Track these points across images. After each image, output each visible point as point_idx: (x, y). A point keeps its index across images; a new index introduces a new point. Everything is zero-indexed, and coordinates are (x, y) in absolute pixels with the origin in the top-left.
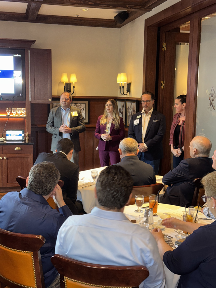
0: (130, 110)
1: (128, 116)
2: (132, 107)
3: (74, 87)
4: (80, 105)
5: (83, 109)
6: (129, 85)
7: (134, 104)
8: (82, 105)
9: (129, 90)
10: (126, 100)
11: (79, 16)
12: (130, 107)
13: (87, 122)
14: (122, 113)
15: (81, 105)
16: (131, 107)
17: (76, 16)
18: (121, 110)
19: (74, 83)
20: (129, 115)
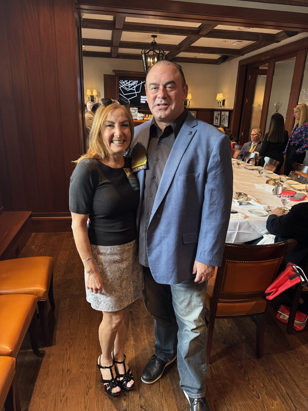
1: (222, 120)
3: (189, 102)
6: (224, 101)
7: (227, 113)
9: (223, 104)
10: (221, 110)
11: (196, 58)
12: (224, 115)
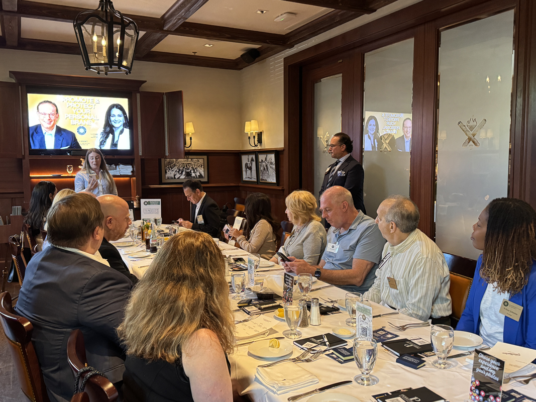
0: (264, 163)
1: (261, 170)
2: (268, 160)
3: (191, 138)
4: (197, 160)
5: (201, 166)
6: (260, 135)
7: (272, 157)
8: (200, 160)
9: (260, 141)
10: (257, 153)
11: (196, 54)
12: (264, 160)
13: (206, 180)
14: (250, 168)
16: (266, 159)
17: (193, 54)
18: (249, 165)
19: (190, 134)
20: (262, 168)
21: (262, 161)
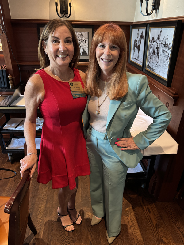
0: (155, 43)
4: (80, 34)
5: (85, 41)
8: (84, 34)
15: (82, 34)
21: (153, 39)
